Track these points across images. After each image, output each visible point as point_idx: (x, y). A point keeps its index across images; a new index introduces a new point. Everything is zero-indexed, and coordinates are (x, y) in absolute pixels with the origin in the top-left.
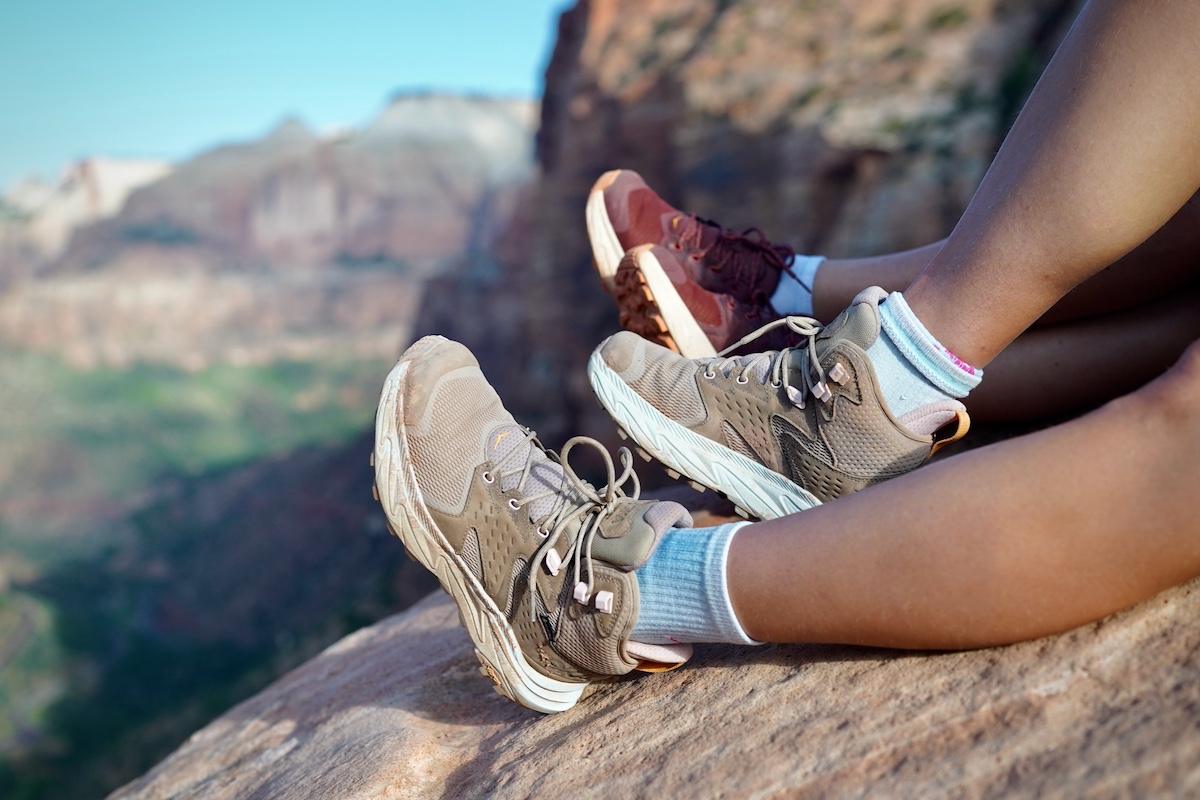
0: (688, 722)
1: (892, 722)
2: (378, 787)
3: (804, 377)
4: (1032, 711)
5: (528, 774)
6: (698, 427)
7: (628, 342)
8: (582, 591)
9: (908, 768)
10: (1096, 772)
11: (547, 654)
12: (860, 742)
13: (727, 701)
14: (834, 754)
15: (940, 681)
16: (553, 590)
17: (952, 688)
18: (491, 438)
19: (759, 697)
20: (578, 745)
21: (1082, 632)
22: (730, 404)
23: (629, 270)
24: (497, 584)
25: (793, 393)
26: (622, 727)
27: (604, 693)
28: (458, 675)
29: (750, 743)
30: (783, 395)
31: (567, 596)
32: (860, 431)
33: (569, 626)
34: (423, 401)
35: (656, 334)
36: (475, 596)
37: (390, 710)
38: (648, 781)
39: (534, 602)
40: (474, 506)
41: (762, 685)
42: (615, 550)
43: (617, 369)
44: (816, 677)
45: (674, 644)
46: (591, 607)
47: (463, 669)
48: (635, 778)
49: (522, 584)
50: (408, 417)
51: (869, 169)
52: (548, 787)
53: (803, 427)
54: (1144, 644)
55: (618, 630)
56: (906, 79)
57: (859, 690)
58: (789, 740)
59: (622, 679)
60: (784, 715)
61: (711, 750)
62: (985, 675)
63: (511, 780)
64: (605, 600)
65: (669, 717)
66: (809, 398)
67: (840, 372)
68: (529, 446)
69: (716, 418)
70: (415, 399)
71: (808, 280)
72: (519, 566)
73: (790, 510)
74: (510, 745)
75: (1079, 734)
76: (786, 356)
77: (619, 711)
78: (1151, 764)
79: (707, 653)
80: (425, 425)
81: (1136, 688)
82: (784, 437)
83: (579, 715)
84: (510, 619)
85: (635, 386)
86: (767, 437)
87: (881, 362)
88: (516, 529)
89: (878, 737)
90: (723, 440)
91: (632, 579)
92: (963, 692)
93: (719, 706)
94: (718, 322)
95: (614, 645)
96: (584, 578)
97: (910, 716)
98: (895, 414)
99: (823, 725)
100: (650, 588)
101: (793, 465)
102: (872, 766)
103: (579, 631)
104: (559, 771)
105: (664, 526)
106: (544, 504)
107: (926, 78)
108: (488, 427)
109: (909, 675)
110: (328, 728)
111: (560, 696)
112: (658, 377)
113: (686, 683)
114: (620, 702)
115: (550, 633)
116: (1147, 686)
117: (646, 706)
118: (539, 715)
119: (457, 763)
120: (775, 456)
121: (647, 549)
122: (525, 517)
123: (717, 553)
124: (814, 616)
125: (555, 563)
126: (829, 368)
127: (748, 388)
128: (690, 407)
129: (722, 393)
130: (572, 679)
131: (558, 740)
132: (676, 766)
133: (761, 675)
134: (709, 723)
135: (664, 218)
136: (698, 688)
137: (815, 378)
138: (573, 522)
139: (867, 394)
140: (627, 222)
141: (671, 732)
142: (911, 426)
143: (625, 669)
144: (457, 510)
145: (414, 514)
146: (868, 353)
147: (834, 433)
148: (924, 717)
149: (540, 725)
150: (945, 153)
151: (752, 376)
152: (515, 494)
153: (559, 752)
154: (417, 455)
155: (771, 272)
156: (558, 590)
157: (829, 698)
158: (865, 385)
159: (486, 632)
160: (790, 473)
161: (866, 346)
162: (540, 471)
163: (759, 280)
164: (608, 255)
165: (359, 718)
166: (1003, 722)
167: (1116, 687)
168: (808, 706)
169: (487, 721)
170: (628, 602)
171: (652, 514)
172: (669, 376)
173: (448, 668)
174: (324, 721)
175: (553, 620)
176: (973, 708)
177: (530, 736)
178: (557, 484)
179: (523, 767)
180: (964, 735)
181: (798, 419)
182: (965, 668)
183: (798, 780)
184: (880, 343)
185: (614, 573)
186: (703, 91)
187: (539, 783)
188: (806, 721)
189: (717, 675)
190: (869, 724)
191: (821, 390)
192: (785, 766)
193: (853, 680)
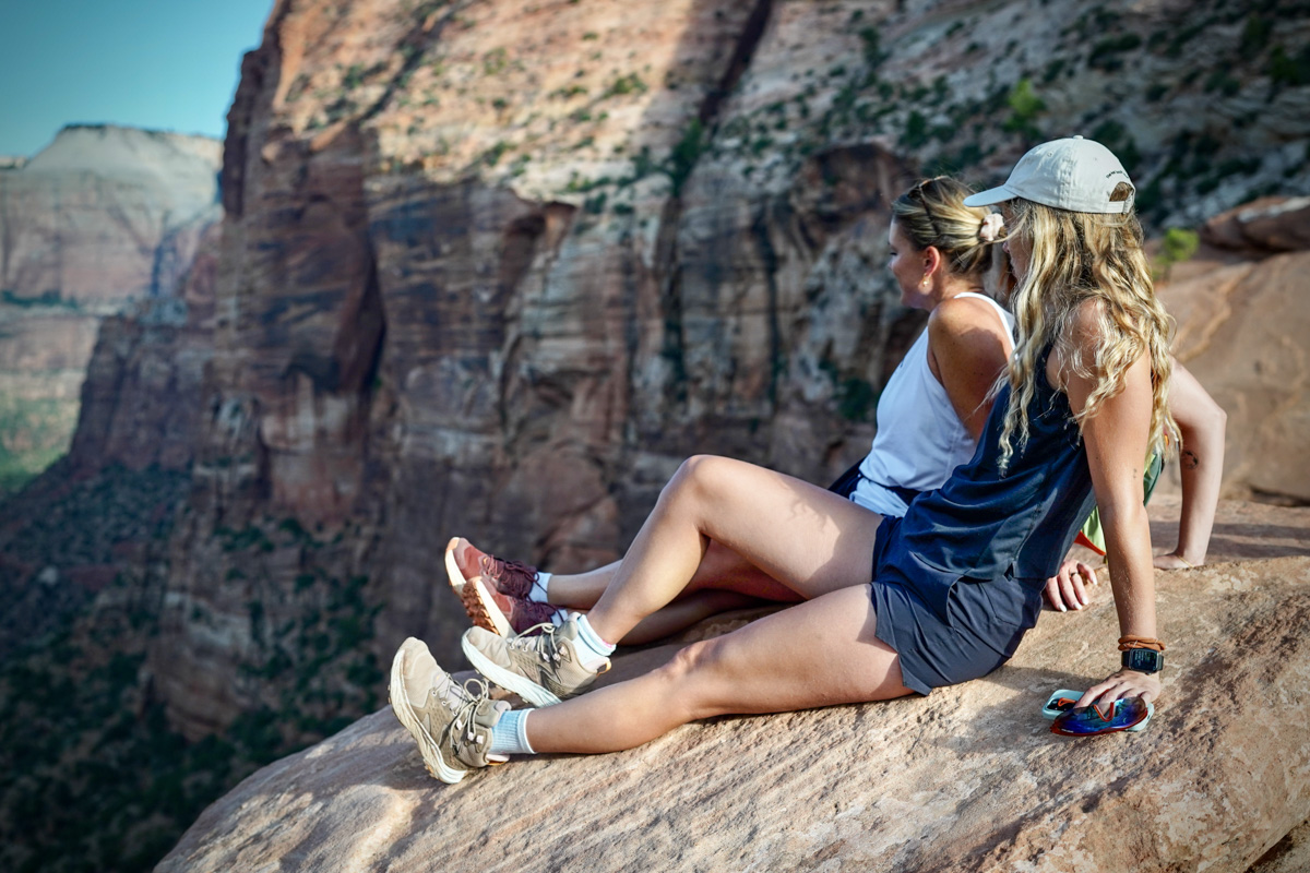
0: (511, 785)
1: (584, 781)
2: (388, 818)
3: (549, 649)
4: (626, 775)
5: (452, 809)
6: (508, 668)
7: (477, 630)
8: (471, 736)
9: (589, 796)
10: (642, 793)
11: (454, 760)
12: (574, 789)
13: (525, 776)
14: (565, 793)
15: (599, 766)
16: (459, 735)
17: (603, 768)
18: (435, 678)
19: (537, 774)
20: (470, 796)
21: (644, 746)
22: (521, 660)
23: (470, 590)
24: (436, 734)
25: (545, 656)
26: (486, 788)
27: (473, 775)
28: (400, 769)
29: (536, 791)
30: (541, 656)
31: (465, 738)
32: (571, 672)
33: (465, 749)
34: (411, 665)
35: (487, 626)
36: (426, 739)
37: (373, 786)
38: (501, 807)
39: (452, 743)
40: (429, 704)
41: (537, 770)
42: (484, 720)
43: (474, 644)
44: (559, 765)
45: (504, 754)
46: (475, 741)
47: (403, 766)
48: (496, 806)
49: (446, 734)
50: (404, 671)
51: (555, 224)
52: (462, 812)
53: (550, 670)
54: (662, 751)
55: (484, 750)
56: (588, 141)
57: (572, 770)
58: (550, 789)
59: (480, 769)
60: (547, 780)
61: (523, 794)
62: (614, 763)
63: (445, 811)
64: (480, 739)
65: (503, 784)
66: (551, 658)
67: (563, 650)
68: (448, 680)
69: (515, 665)
70: (407, 665)
71: (545, 586)
72: (445, 727)
73: (546, 702)
74: (437, 798)
75: (639, 782)
76: (542, 639)
77: (483, 782)
78: (656, 790)
79: (516, 757)
80: (411, 675)
81: (658, 766)
82: (541, 672)
83: (465, 784)
84: (440, 747)
85: (482, 652)
86: (535, 672)
87: (577, 644)
88: (444, 713)
89: (579, 787)
90: (518, 673)
91: (489, 730)
92: (607, 770)
93: (523, 778)
94: (509, 610)
95: (482, 755)
96: (472, 730)
97: (590, 778)
98: (582, 664)
99: (561, 784)
100: (496, 733)
101: (545, 682)
102: (578, 796)
103: (469, 752)
104: (465, 806)
105: (502, 711)
106: (455, 703)
107: (605, 143)
108: (433, 674)
109: (590, 763)
110: (341, 796)
111: (454, 776)
112: (491, 648)
113: (508, 770)
114: (481, 778)
115: (456, 751)
116: (660, 765)
117: (493, 779)
118: (447, 785)
119: (413, 807)
120: (538, 679)
121: (496, 720)
122: (448, 708)
123: (522, 720)
124: (557, 743)
125: (460, 726)
126: (559, 649)
127: (527, 653)
128: (505, 661)
129: (517, 655)
130: (462, 769)
131: (460, 794)
132: (511, 801)
133: (538, 764)
134: (520, 785)
135: (480, 559)
136: (513, 772)
137: (554, 652)
138: (467, 710)
139: (573, 659)
140: (464, 564)
141: (506, 789)
142: (588, 668)
143: (483, 764)
144: (422, 706)
145: (405, 708)
146: (573, 642)
147: (561, 672)
148: (594, 779)
149: (448, 789)
150: (623, 210)
151: (529, 648)
152: (444, 699)
153: (463, 800)
154: (407, 685)
155: (529, 583)
156: (461, 735)
157: (562, 774)
158: (572, 655)
159: (429, 752)
160: (544, 686)
161: (572, 639)
162: (453, 690)
163: (524, 586)
164: (456, 579)
165: (357, 791)
166: (618, 779)
167: (652, 766)
168: (555, 777)
169: (420, 788)
170: (489, 739)
171: (497, 706)
172: (496, 648)
173: (395, 766)
174: (337, 792)
175: (458, 746)
176: (609, 775)
177: (446, 793)
178: (460, 694)
179: (449, 806)
180: (606, 784)
181: (547, 666)
182: (607, 760)
183: (554, 803)
184: (578, 637)
185: (483, 728)
186: (394, 144)
187: (458, 811)
188: (555, 782)
189: (520, 766)
190: (576, 782)
191: (556, 657)
192: (550, 798)
193: (570, 767)
